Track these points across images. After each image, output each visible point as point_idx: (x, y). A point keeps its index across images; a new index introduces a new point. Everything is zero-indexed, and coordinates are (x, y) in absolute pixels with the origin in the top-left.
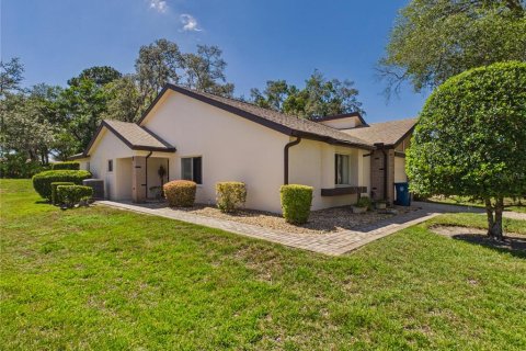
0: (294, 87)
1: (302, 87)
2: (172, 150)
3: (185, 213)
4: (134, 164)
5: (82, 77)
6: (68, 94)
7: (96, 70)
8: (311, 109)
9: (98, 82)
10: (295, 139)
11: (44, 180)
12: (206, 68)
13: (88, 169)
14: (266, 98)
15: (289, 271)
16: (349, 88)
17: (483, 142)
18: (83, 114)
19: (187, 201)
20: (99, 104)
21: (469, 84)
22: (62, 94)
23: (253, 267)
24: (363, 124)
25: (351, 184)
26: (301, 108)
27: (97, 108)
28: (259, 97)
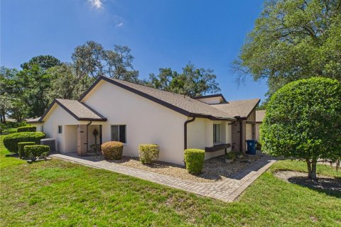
0: (176, 73)
1: (181, 73)
2: (105, 120)
3: (118, 165)
4: (79, 130)
5: (31, 63)
6: (22, 75)
7: (42, 58)
8: (188, 87)
9: (43, 66)
10: (191, 118)
11: (11, 140)
12: (120, 60)
13: (42, 131)
14: (159, 79)
15: (206, 216)
16: (211, 74)
17: (308, 126)
18: (33, 88)
19: (118, 156)
20: (45, 83)
21: (299, 91)
22: (17, 75)
23: (181, 213)
24: (224, 101)
25: (221, 142)
26: (181, 87)
27: (43, 85)
28: (154, 79)
